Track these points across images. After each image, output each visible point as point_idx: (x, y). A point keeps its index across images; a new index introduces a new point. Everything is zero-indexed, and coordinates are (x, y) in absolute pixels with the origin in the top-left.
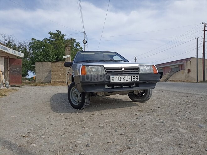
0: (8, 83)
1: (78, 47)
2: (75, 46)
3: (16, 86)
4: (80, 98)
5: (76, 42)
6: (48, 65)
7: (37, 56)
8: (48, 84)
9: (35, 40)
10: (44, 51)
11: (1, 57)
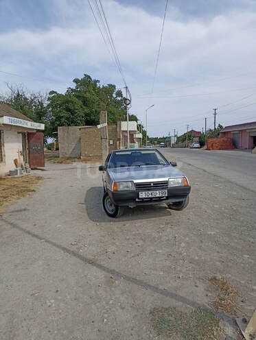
0: (28, 165)
1: (119, 98)
2: (114, 96)
3: (37, 169)
4: (113, 208)
5: (117, 90)
6: (76, 131)
7: (59, 118)
8: (76, 160)
9: (56, 93)
10: (68, 110)
11: (19, 133)
